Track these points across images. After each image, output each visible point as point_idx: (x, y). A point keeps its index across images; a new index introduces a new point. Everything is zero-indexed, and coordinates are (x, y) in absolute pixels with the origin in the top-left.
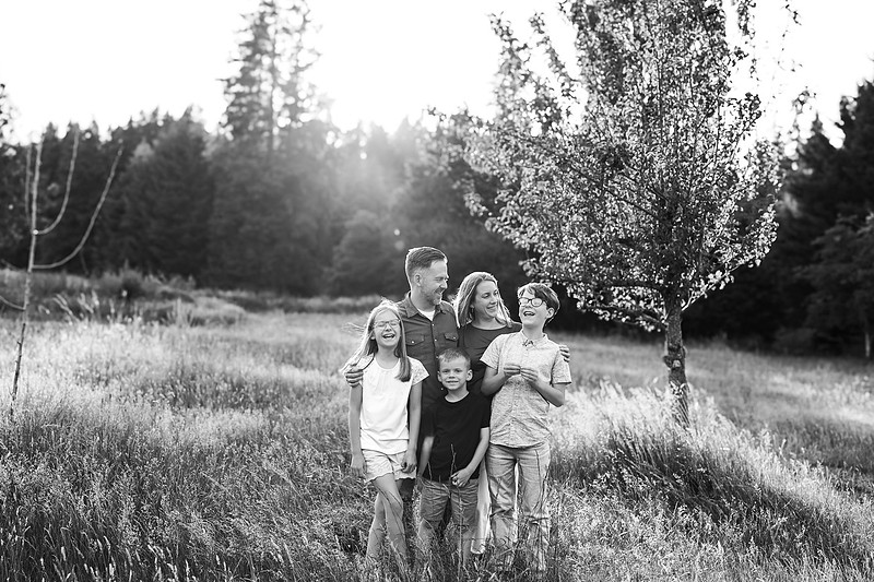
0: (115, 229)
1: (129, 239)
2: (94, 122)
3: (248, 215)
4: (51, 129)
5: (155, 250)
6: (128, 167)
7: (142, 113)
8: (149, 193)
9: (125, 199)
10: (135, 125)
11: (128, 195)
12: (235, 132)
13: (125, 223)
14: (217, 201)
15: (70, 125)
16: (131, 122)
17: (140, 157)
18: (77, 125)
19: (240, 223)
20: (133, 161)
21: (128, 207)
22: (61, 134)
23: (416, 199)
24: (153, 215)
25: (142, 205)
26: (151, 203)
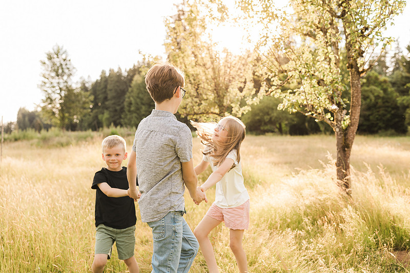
0: (129, 111)
1: (135, 115)
2: (120, 68)
4: (103, 72)
6: (132, 85)
7: (138, 62)
8: (141, 95)
9: (132, 99)
10: (136, 68)
11: (133, 97)
13: (133, 108)
15: (110, 70)
16: (134, 66)
17: (136, 81)
18: (113, 70)
20: (134, 83)
21: (133, 102)
22: (107, 74)
24: (143, 104)
25: (138, 100)
26: (142, 99)
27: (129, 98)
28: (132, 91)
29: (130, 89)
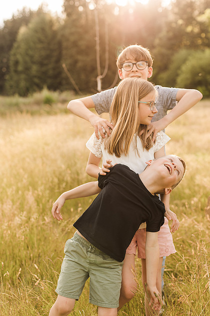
0: (16, 71)
1: (23, 76)
3: (80, 57)
5: (36, 80)
8: (30, 52)
9: (18, 56)
12: (69, 15)
13: (20, 68)
14: (64, 52)
17: (23, 34)
19: (76, 62)
21: (21, 60)
23: (170, 39)
24: (33, 63)
25: (27, 59)
26: (32, 57)
27: (15, 55)
28: (18, 47)
29: (15, 45)
